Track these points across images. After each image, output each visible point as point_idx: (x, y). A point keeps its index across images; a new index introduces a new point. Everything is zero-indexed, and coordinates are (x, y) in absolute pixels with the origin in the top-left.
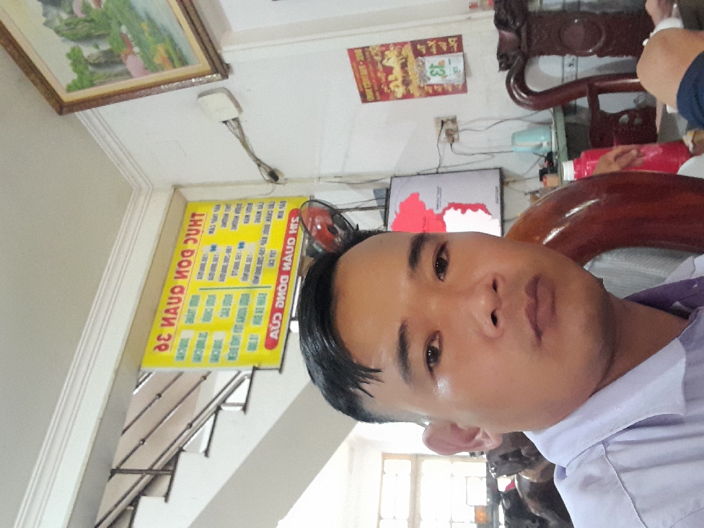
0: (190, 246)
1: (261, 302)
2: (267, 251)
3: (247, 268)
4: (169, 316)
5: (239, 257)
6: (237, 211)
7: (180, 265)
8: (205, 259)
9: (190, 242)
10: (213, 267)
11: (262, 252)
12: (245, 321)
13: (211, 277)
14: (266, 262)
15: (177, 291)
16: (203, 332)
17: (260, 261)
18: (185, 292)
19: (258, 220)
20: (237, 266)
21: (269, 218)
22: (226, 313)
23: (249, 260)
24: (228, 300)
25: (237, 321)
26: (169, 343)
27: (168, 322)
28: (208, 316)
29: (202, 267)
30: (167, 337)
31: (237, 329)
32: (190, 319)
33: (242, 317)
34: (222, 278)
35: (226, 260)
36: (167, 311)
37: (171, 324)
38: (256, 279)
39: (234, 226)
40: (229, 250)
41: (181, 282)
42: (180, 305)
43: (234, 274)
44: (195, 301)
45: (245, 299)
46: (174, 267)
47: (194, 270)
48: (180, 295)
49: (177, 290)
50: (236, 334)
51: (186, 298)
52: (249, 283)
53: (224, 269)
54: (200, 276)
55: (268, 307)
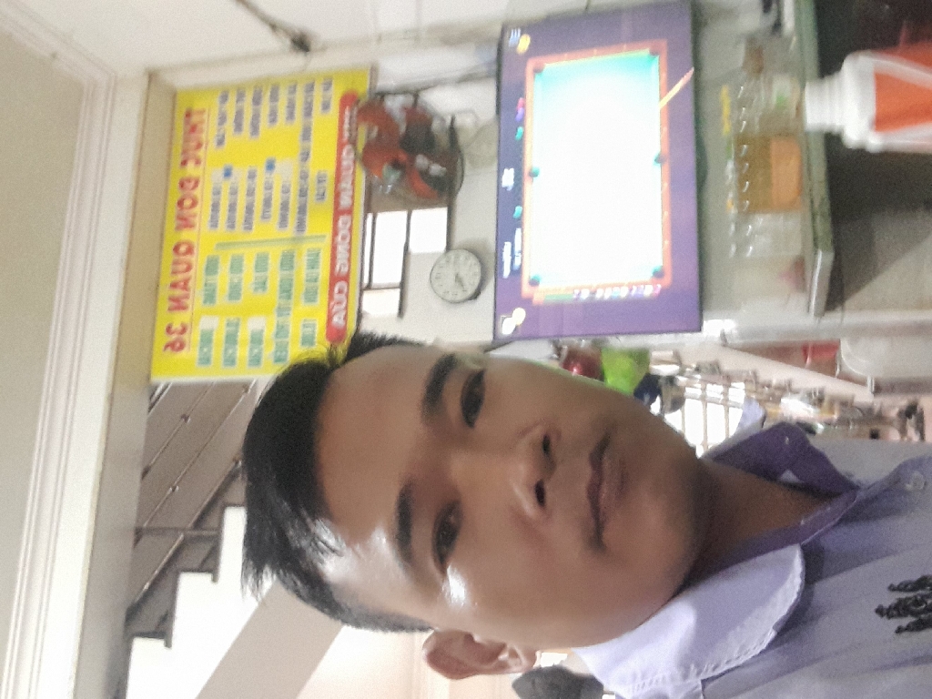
0: (192, 170)
1: (313, 264)
2: (313, 174)
3: (285, 206)
4: (178, 292)
5: (269, 187)
6: (257, 101)
7: (180, 203)
8: (217, 192)
9: (191, 165)
10: (232, 208)
11: (304, 176)
12: (293, 297)
13: (231, 225)
14: (312, 195)
15: (184, 251)
16: (232, 318)
17: (303, 193)
18: (195, 251)
19: (291, 116)
20: (267, 203)
21: (308, 112)
22: (262, 285)
23: (286, 191)
24: (262, 263)
25: (280, 298)
26: (185, 337)
27: (178, 304)
28: (235, 292)
29: (215, 207)
30: (180, 328)
31: (282, 311)
32: (210, 297)
33: (286, 290)
34: (248, 225)
35: (251, 192)
36: (174, 285)
37: (184, 308)
38: (301, 226)
39: (255, 129)
40: (252, 176)
41: (186, 235)
42: (192, 273)
43: (265, 217)
44: (212, 267)
45: (288, 261)
46: (172, 210)
47: (202, 213)
48: (188, 257)
49: (183, 249)
50: (281, 319)
51: (199, 260)
52: (290, 230)
53: (249, 209)
54: (214, 223)
55: (323, 272)
